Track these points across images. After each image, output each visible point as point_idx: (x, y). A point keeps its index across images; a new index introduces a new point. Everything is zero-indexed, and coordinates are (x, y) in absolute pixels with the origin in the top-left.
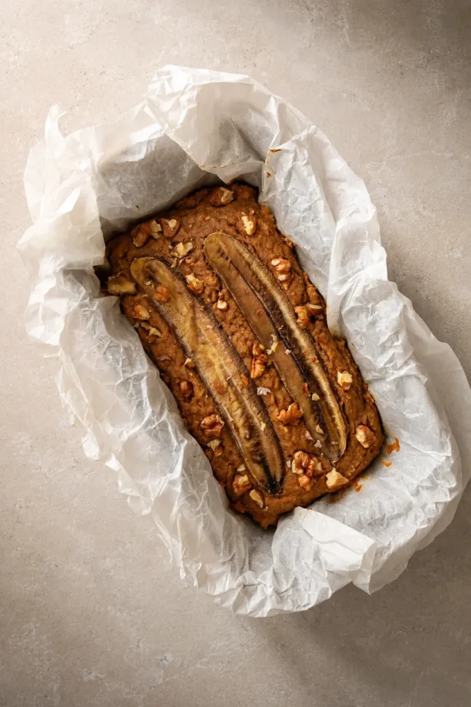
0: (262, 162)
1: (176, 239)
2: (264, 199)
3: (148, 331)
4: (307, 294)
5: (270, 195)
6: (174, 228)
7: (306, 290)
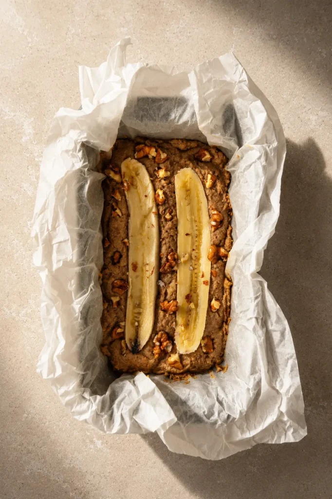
0: (238, 147)
1: (161, 166)
2: (228, 168)
3: (115, 210)
4: (225, 241)
5: (233, 169)
6: (164, 159)
7: (225, 239)
